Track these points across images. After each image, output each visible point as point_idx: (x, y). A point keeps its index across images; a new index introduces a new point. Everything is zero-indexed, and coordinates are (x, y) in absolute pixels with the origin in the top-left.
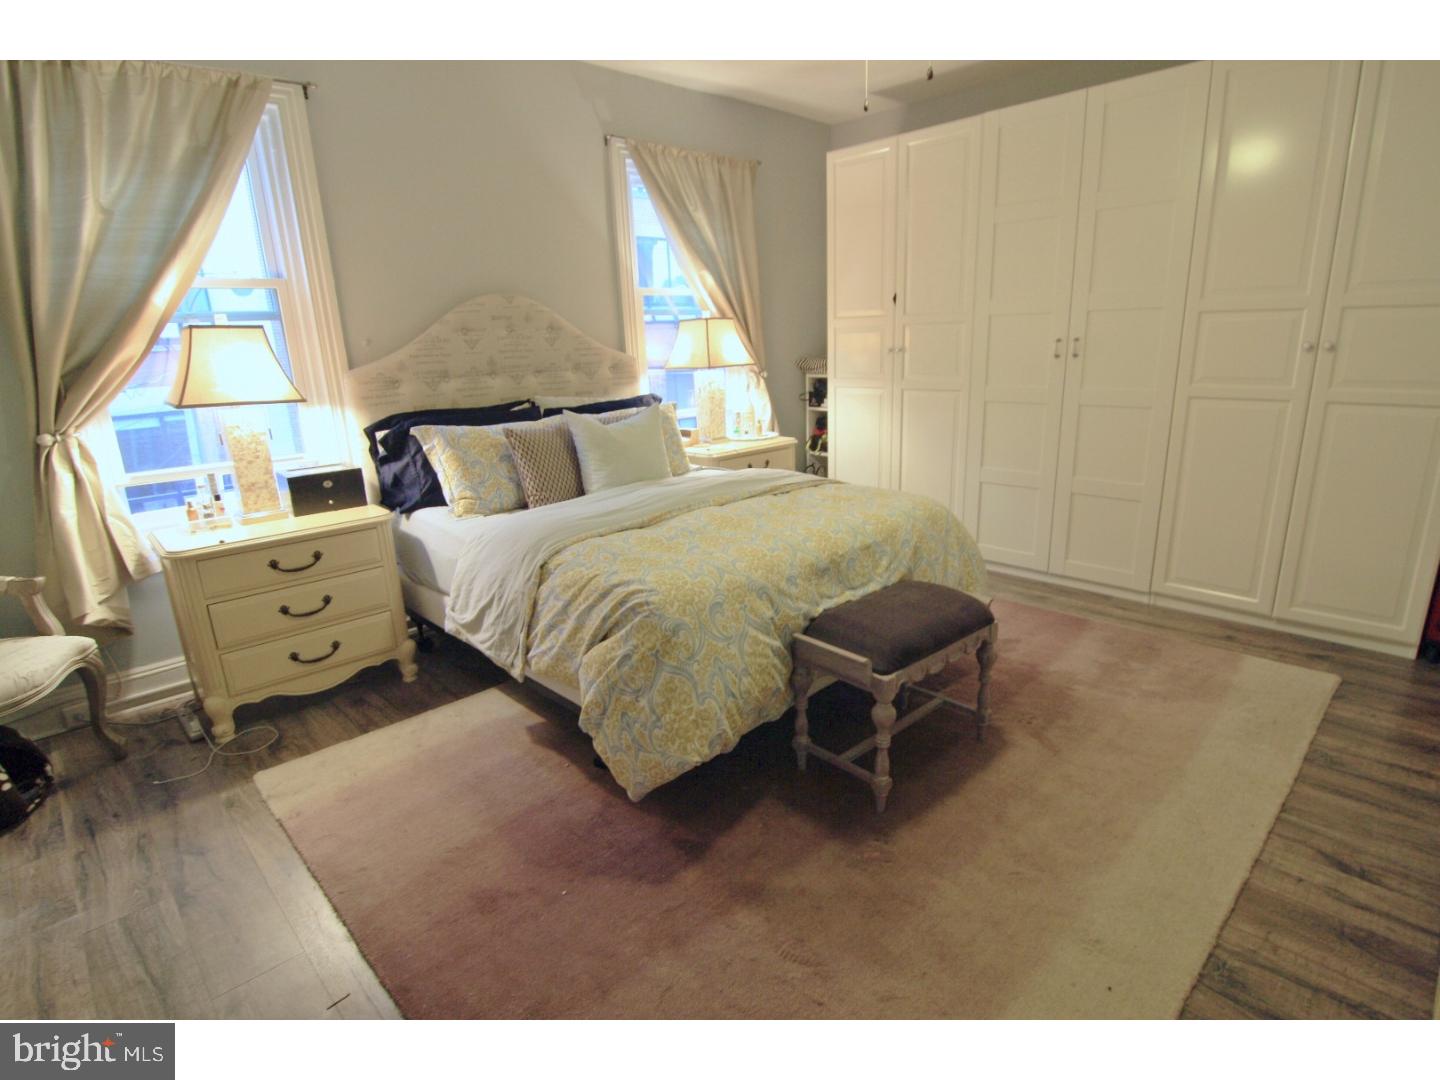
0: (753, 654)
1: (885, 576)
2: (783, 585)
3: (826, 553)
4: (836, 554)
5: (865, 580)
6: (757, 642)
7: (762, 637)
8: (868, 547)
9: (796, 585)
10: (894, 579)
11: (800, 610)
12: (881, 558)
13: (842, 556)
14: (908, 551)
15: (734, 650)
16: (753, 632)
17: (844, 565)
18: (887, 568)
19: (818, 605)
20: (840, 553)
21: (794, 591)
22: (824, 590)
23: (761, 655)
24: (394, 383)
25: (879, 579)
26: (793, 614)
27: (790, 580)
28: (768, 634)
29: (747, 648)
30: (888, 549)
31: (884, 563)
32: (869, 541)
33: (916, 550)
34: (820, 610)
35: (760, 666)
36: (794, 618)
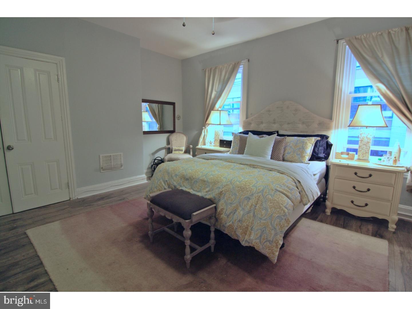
0: (159, 185)
1: (205, 193)
2: (173, 175)
3: (190, 175)
4: (192, 177)
5: (198, 190)
6: (161, 183)
7: (163, 183)
8: (204, 181)
9: (176, 177)
10: (208, 197)
11: (174, 184)
12: (207, 187)
13: (194, 178)
14: (217, 191)
15: (156, 181)
16: (161, 181)
17: (193, 181)
18: (207, 192)
19: (181, 186)
20: (194, 177)
21: (175, 178)
22: (185, 184)
23: (161, 188)
24: (250, 124)
25: (203, 193)
26: (171, 183)
27: (176, 175)
28: (165, 184)
29: (158, 183)
30: (211, 186)
31: (207, 189)
32: (206, 179)
33: (221, 193)
34: (181, 188)
35: (159, 189)
36: (171, 184)
